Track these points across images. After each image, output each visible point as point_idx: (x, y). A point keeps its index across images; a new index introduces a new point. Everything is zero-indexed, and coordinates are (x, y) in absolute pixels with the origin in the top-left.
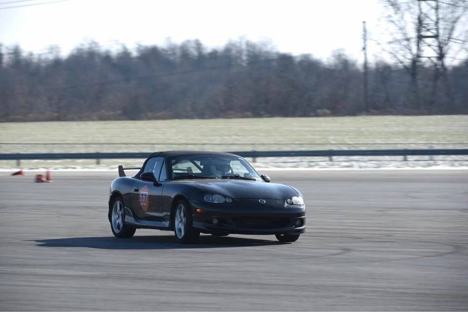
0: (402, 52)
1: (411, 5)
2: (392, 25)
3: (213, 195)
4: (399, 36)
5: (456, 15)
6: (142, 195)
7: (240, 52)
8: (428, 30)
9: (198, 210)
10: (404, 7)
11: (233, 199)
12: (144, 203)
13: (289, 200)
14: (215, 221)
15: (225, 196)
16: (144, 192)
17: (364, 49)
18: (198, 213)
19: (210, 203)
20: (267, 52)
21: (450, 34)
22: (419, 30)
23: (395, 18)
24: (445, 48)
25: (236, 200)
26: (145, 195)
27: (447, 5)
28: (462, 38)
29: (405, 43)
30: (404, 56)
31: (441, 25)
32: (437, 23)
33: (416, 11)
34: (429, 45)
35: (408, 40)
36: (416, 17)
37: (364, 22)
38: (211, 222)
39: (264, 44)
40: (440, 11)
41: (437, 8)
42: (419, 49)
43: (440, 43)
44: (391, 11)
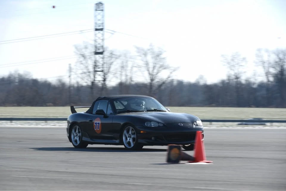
0: (86, 78)
1: (91, 56)
2: (82, 65)
3: (151, 122)
4: (85, 71)
5: (112, 61)
6: (96, 123)
7: (15, 78)
8: (99, 68)
9: (142, 132)
10: (88, 57)
11: (163, 124)
12: (97, 129)
13: (195, 123)
14: (153, 138)
15: (158, 123)
16: (97, 121)
17: (70, 76)
18: (142, 134)
19: (149, 127)
20: (28, 79)
21: (109, 70)
22: (94, 68)
23: (84, 62)
24: (106, 76)
25: (165, 124)
26: (99, 123)
27: (107, 57)
28: (114, 72)
29: (88, 74)
30: (87, 80)
31: (105, 65)
32: (103, 65)
33: (93, 59)
34: (100, 75)
35: (89, 72)
36: (94, 62)
37: (70, 64)
38: (151, 139)
39: (26, 75)
40: (105, 59)
41: (103, 58)
42: (94, 77)
43: (104, 74)
44: (82, 59)
